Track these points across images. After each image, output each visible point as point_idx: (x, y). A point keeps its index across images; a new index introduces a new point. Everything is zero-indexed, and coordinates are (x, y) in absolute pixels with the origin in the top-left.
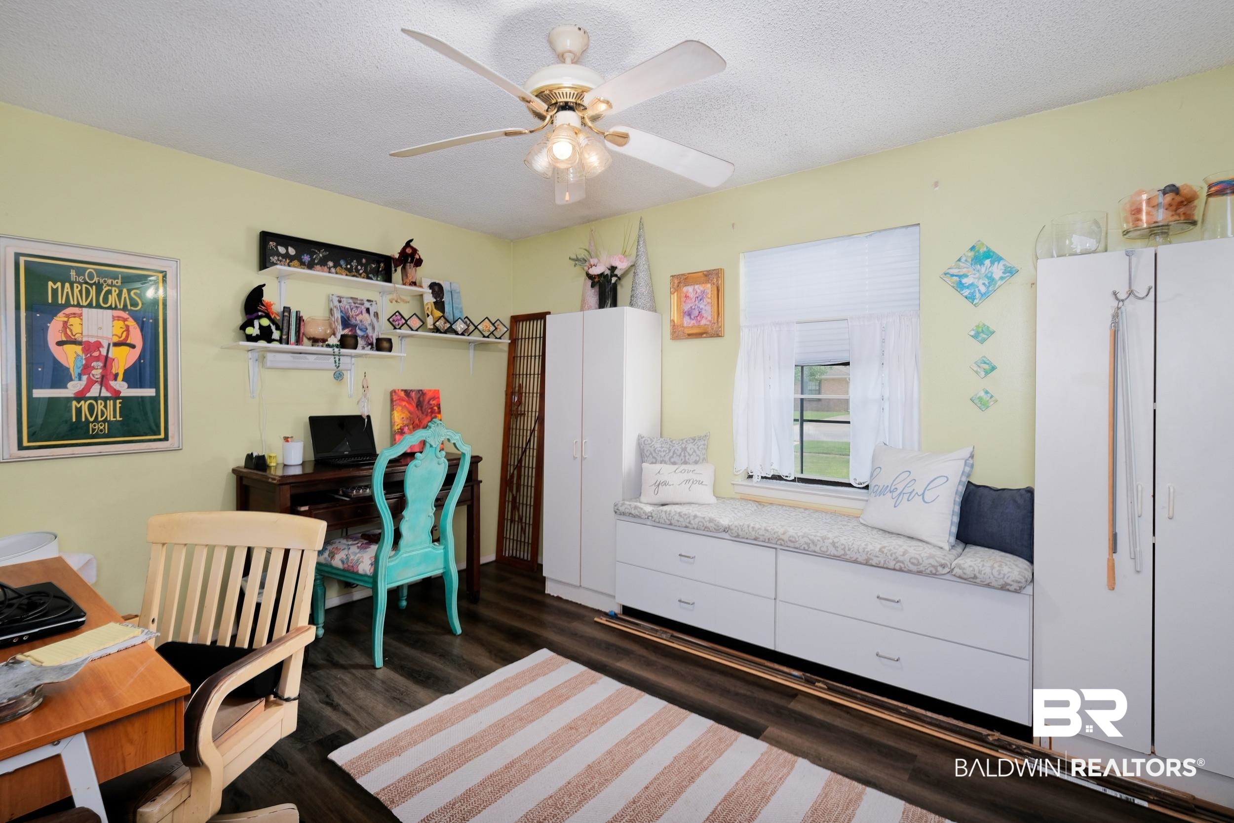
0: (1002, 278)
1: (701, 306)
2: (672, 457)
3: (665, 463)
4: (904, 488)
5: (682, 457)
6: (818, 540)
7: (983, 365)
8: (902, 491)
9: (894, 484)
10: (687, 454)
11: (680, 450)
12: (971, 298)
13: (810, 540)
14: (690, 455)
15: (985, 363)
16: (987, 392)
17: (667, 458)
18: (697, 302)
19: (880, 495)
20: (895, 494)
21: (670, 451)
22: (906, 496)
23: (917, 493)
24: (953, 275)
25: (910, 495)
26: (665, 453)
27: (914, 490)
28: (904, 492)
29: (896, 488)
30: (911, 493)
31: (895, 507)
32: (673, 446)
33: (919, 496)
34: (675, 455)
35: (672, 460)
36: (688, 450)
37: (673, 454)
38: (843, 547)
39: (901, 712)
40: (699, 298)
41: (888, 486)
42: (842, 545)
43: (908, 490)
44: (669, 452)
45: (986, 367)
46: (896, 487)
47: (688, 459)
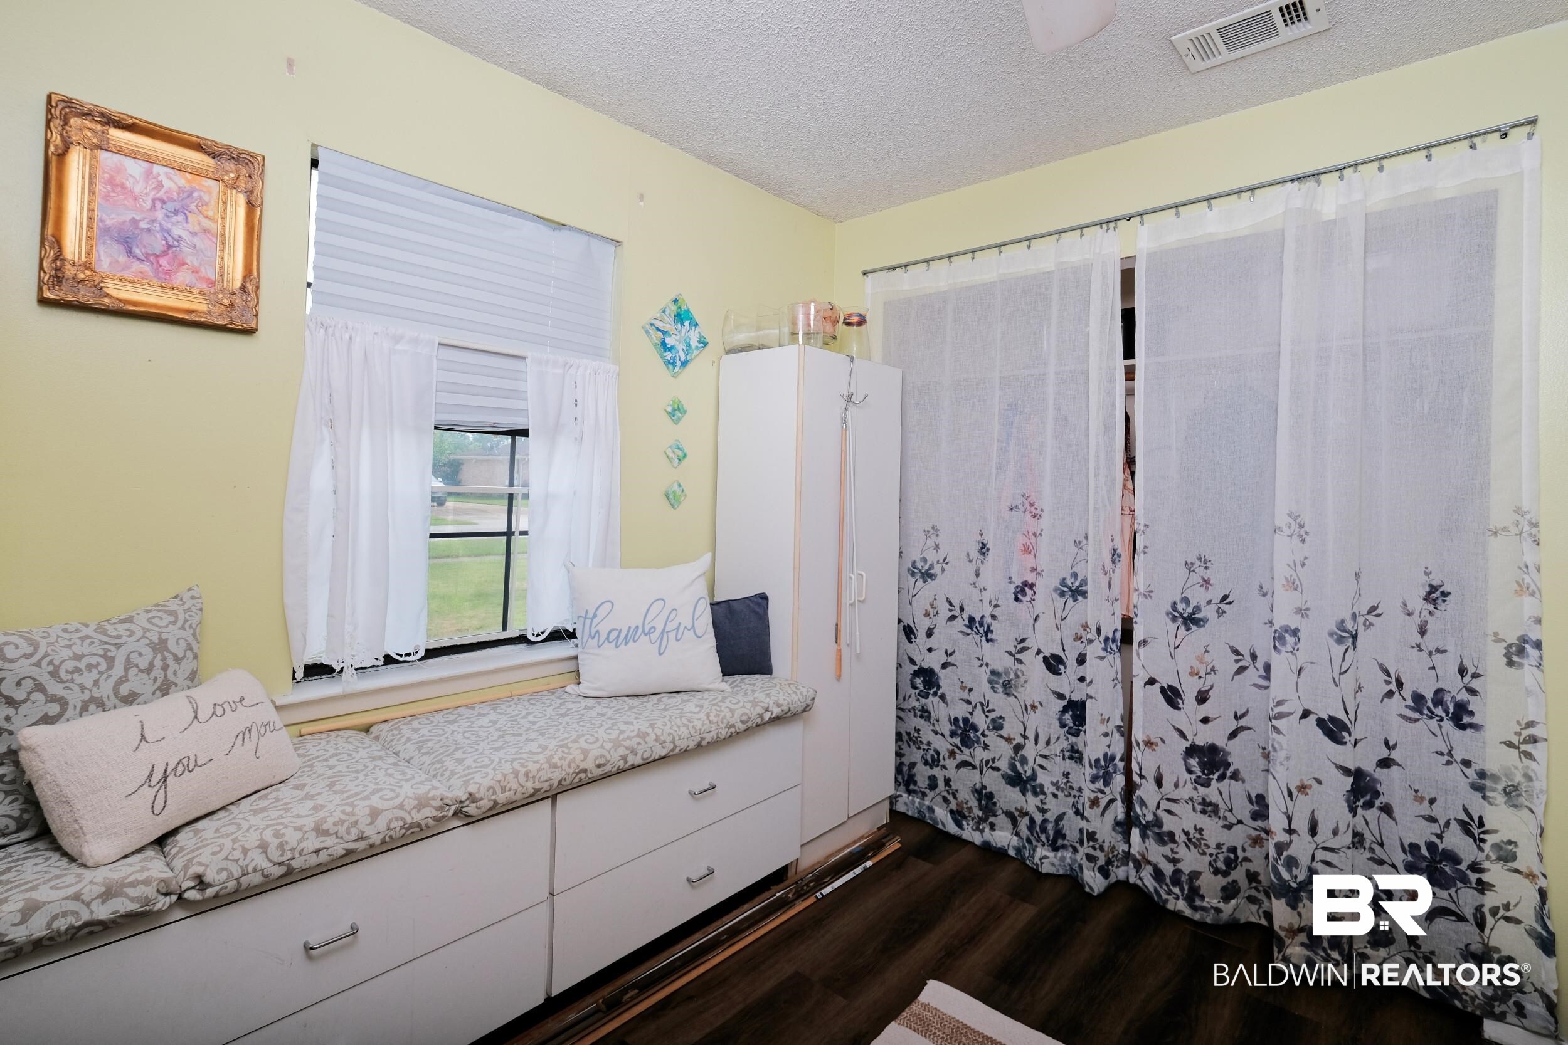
0: (697, 348)
1: (177, 231)
2: (123, 680)
3: (102, 705)
4: (665, 625)
5: (157, 672)
6: (639, 744)
7: (677, 451)
8: (664, 630)
9: (646, 623)
10: (170, 661)
11: (148, 653)
12: (671, 363)
13: (627, 748)
14: (178, 660)
15: (679, 449)
16: (680, 486)
17: (105, 690)
18: (159, 214)
19: (626, 643)
20: (655, 636)
21: (111, 661)
22: (672, 635)
23: (686, 627)
24: (658, 329)
25: (677, 632)
26: (94, 674)
27: (680, 624)
28: (667, 630)
29: (654, 627)
30: (678, 628)
31: (660, 654)
32: (119, 646)
33: (689, 630)
34: (133, 671)
35: (124, 690)
36: (171, 645)
37: (126, 670)
38: (671, 738)
39: (724, 940)
40: (170, 206)
41: (637, 627)
42: (670, 734)
43: (671, 626)
44: (110, 667)
45: (680, 453)
46: (651, 625)
47: (175, 673)
